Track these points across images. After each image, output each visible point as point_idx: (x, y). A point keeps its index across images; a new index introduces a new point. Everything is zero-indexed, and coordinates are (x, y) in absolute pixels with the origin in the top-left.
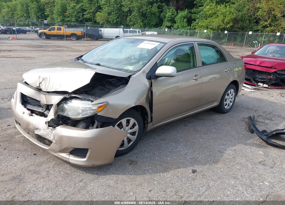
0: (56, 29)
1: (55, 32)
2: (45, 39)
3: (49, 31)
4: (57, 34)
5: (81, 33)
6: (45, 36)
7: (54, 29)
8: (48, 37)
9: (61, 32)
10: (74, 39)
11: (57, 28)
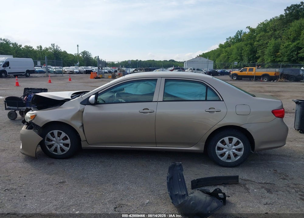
0: (248, 70)
1: (247, 73)
2: (235, 79)
3: (240, 72)
4: (248, 75)
5: (275, 74)
6: (236, 77)
7: (246, 70)
8: (240, 78)
9: (252, 73)
10: (266, 80)
11: (250, 69)
